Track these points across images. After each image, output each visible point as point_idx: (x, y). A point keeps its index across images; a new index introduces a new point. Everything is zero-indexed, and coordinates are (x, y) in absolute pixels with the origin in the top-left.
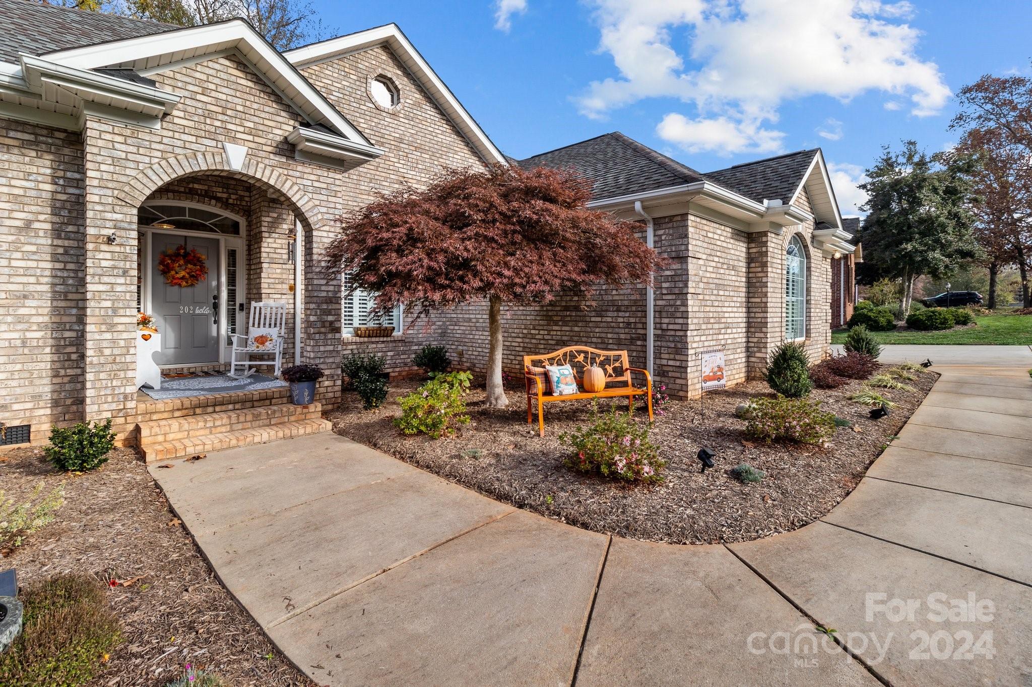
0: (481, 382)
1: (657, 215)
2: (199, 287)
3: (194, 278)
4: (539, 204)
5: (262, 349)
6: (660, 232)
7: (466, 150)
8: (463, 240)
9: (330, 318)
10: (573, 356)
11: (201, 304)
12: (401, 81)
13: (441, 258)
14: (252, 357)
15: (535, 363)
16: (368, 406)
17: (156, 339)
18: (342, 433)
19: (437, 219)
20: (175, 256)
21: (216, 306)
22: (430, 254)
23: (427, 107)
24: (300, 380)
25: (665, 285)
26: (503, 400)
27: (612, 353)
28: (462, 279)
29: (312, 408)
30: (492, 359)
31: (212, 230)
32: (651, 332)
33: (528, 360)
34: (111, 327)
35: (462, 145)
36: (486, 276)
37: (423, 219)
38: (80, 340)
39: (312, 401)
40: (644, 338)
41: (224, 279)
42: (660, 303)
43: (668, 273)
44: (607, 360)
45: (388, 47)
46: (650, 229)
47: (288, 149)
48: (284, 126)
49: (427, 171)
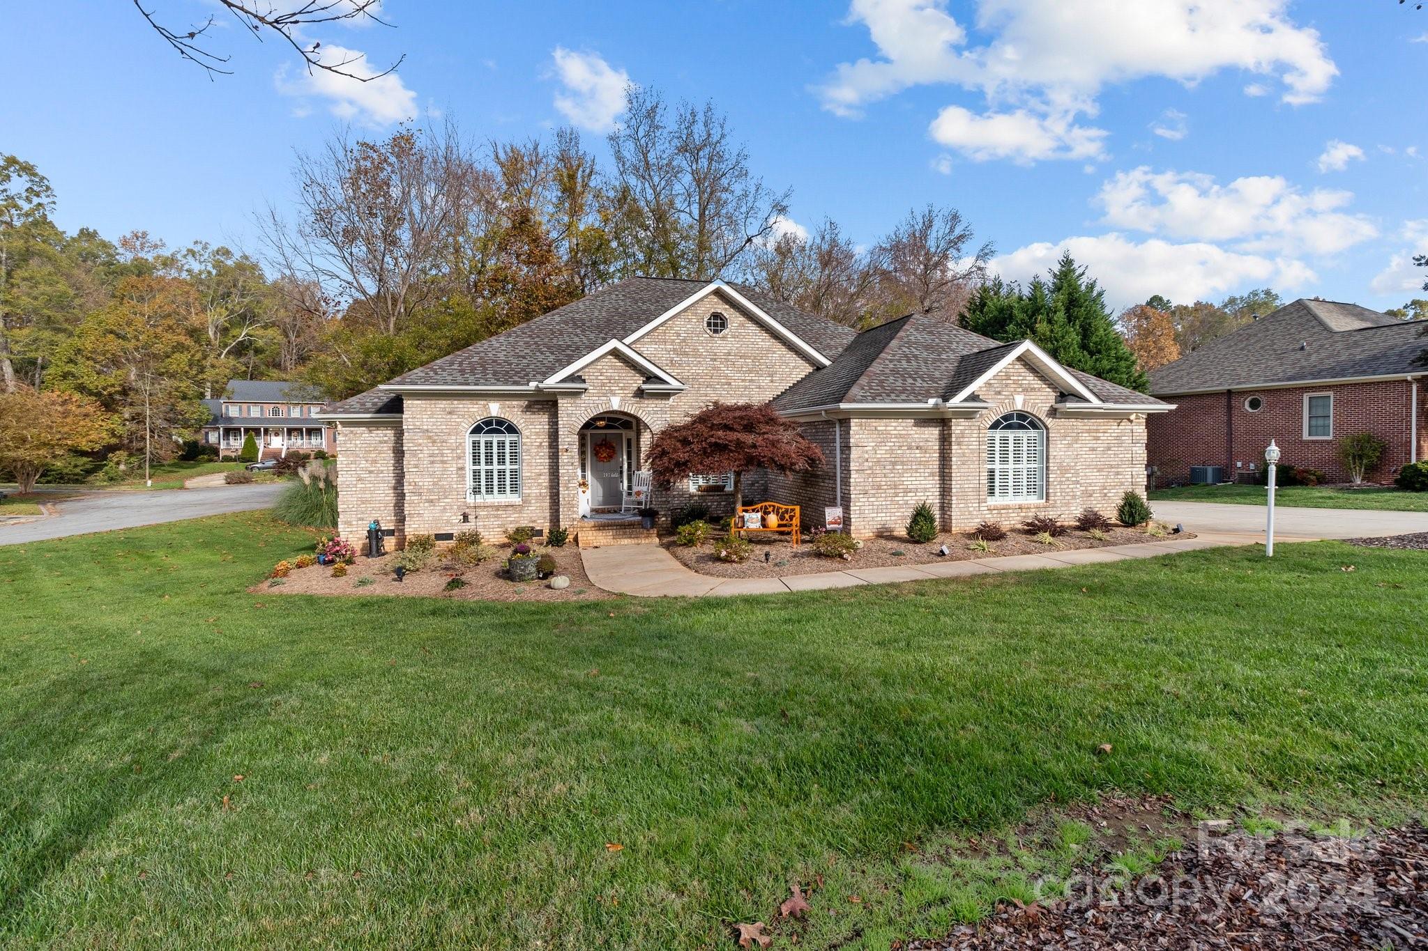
1: (840, 417)
2: (613, 462)
3: (610, 457)
5: (637, 499)
6: (842, 429)
10: (766, 508)
11: (614, 472)
14: (633, 503)
16: (674, 533)
17: (589, 492)
18: (663, 546)
20: (601, 446)
21: (621, 472)
23: (750, 325)
24: (646, 516)
25: (844, 464)
27: (788, 507)
29: (651, 531)
31: (618, 428)
32: (839, 495)
34: (568, 488)
38: (558, 494)
39: (652, 527)
40: (836, 498)
41: (625, 457)
42: (843, 476)
43: (844, 456)
44: (787, 511)
45: (718, 293)
46: (837, 426)
47: (640, 394)
48: (638, 381)
49: (750, 372)
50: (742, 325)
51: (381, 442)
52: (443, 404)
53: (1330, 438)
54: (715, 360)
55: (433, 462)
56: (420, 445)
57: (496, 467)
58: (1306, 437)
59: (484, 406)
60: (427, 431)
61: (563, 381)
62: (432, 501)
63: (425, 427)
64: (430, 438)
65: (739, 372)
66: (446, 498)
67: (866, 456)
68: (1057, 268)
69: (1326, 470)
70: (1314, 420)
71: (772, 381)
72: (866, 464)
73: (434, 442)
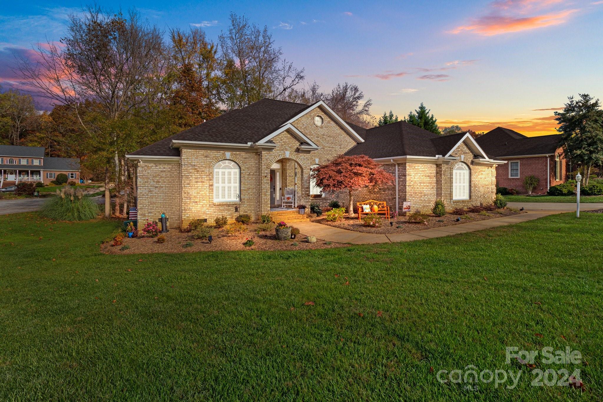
0: (347, 211)
1: (399, 162)
4: (358, 167)
5: (289, 201)
6: (399, 168)
7: (345, 134)
8: (341, 177)
9: (307, 193)
10: (370, 203)
11: (271, 188)
12: (324, 116)
13: (336, 181)
14: (287, 203)
15: (360, 204)
16: (318, 216)
18: (313, 222)
19: (335, 172)
21: (274, 189)
22: (333, 180)
23: (332, 122)
24: (301, 208)
25: (401, 183)
26: (353, 215)
27: (381, 202)
28: (340, 185)
29: (304, 215)
30: (350, 204)
32: (397, 197)
33: (358, 204)
35: (343, 132)
36: (346, 185)
37: (332, 172)
40: (395, 198)
41: (276, 181)
42: (400, 188)
43: (401, 180)
44: (380, 204)
45: (320, 107)
46: (397, 166)
47: (298, 150)
48: (297, 144)
49: (332, 143)
50: (329, 122)
51: (162, 171)
52: (202, 152)
53: (519, 177)
54: (318, 137)
55: (197, 182)
56: (191, 173)
57: (227, 185)
58: (510, 177)
59: (223, 153)
60: (194, 165)
61: (266, 142)
62: (196, 202)
63: (193, 164)
64: (195, 169)
65: (327, 143)
66: (203, 200)
67: (412, 179)
68: (418, 110)
69: (517, 189)
70: (512, 171)
71: (340, 148)
72: (412, 183)
73: (198, 171)
